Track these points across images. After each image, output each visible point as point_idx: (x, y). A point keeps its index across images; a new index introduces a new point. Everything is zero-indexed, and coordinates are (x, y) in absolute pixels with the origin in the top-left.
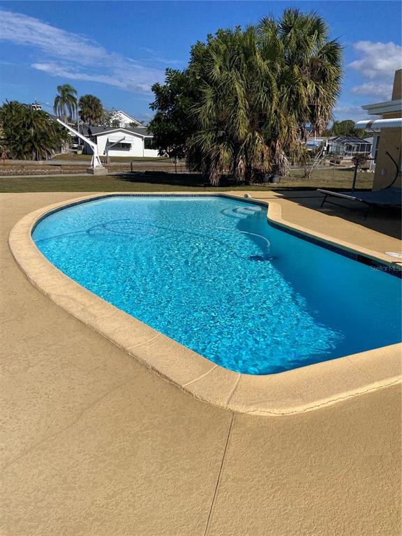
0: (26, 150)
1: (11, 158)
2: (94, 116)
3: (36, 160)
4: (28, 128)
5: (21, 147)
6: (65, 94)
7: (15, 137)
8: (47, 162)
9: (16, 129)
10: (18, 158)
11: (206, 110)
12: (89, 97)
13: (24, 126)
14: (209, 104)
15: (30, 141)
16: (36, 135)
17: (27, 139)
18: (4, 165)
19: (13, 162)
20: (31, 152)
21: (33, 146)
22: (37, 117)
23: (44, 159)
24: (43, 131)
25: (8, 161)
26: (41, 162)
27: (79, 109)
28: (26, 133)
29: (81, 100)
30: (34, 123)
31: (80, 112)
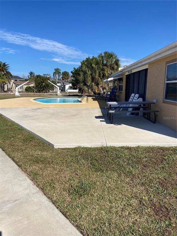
0: (41, 90)
1: (37, 93)
2: (67, 78)
3: (44, 93)
4: (43, 83)
5: (40, 89)
6: (57, 71)
7: (38, 86)
8: (48, 94)
9: (39, 84)
10: (39, 92)
11: (81, 78)
12: (65, 72)
13: (41, 82)
14: (82, 76)
15: (43, 87)
16: (45, 85)
17: (42, 87)
19: (37, 94)
20: (43, 90)
21: (44, 89)
22: (46, 79)
23: (47, 93)
24: (47, 84)
25: (36, 93)
26: (46, 94)
27: (62, 76)
28: (42, 85)
29: (62, 73)
30: (45, 82)
31: (62, 77)
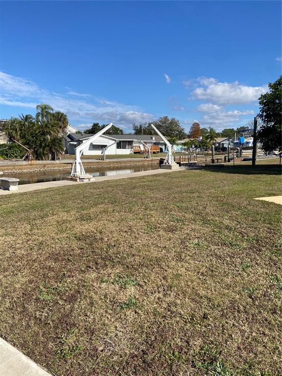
0: (45, 152)
3: (54, 160)
5: (41, 150)
8: (62, 161)
18: (31, 165)
20: (47, 154)
21: (50, 150)
23: (59, 159)
25: (34, 162)
26: (58, 162)
30: (51, 132)
